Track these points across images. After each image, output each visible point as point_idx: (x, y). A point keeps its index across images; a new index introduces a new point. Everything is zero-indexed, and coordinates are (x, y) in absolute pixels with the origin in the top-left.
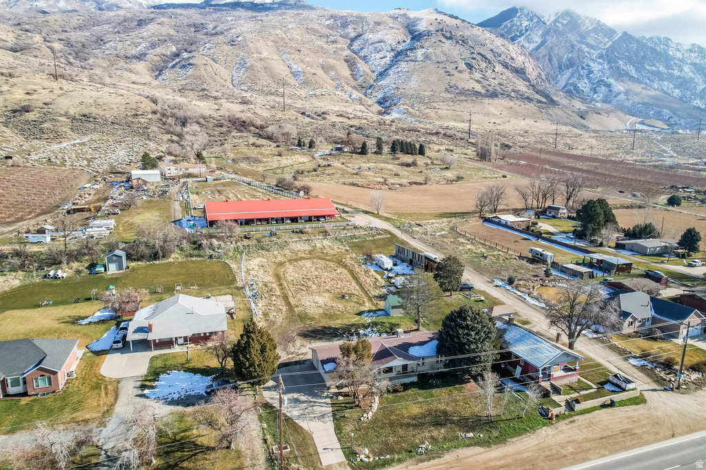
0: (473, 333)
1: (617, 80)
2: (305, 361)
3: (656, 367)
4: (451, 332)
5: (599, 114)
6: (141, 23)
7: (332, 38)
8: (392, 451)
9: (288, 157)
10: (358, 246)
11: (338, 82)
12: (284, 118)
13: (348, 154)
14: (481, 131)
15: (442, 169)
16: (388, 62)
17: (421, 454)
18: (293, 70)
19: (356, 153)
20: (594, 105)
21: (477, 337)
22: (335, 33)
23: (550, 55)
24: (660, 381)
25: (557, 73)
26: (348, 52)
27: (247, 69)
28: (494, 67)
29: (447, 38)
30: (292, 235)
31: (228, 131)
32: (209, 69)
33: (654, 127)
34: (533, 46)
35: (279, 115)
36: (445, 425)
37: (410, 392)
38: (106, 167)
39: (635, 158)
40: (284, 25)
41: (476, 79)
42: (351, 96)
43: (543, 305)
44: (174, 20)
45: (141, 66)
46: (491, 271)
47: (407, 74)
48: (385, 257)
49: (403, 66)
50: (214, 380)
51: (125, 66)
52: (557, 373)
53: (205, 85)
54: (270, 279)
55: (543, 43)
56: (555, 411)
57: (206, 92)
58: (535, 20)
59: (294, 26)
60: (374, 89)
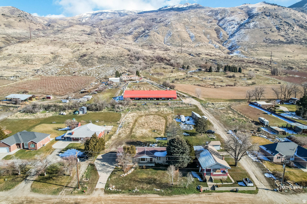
3: (277, 179)
6: (133, 20)
7: (210, 20)
8: (123, 189)
9: (175, 73)
10: (178, 111)
11: (211, 40)
12: (180, 56)
13: (203, 72)
14: (279, 61)
15: (247, 79)
16: (236, 30)
17: (133, 192)
18: (191, 35)
19: (207, 71)
22: (212, 18)
24: (273, 186)
26: (217, 26)
27: (171, 36)
28: (293, 28)
29: (267, 16)
30: (153, 105)
31: (155, 62)
32: (155, 36)
36: (151, 184)
38: (103, 76)
40: (189, 16)
41: (282, 35)
42: (215, 46)
44: (145, 18)
45: (130, 37)
46: (231, 126)
47: (244, 35)
48: (183, 116)
49: (243, 31)
51: (124, 37)
52: (218, 173)
53: (153, 43)
54: (132, 121)
57: (152, 46)
59: (193, 16)
60: (227, 42)
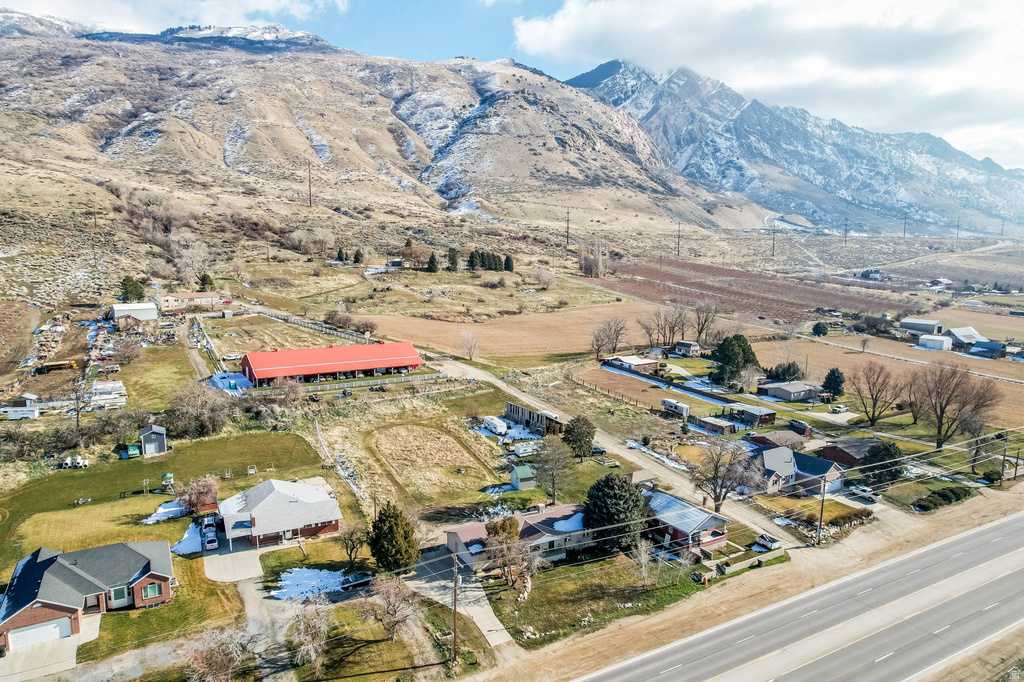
0: (621, 502)
1: (749, 161)
2: (439, 547)
3: (799, 525)
4: (599, 503)
5: (731, 207)
6: (68, 62)
7: (368, 98)
8: (556, 627)
9: (329, 278)
10: (458, 405)
11: (381, 161)
12: (312, 217)
13: (411, 271)
14: (582, 233)
15: (537, 290)
16: (451, 134)
17: (585, 627)
18: (315, 143)
19: (422, 270)
20: (723, 194)
21: (626, 506)
22: (373, 90)
23: (665, 126)
24: (802, 538)
25: (675, 149)
26: (392, 119)
27: (247, 141)
28: (595, 144)
29: (531, 103)
30: (372, 394)
31: (234, 238)
32: (189, 139)
33: (796, 225)
34: (642, 113)
35: (304, 213)
36: (603, 598)
37: (560, 569)
38: (61, 297)
39: (776, 267)
40: (298, 76)
41: (571, 160)
42: (400, 182)
43: (684, 468)
44: (123, 59)
45: (74, 130)
46: (621, 430)
47: (478, 152)
48: (495, 418)
49: (472, 140)
50: (345, 574)
51: (50, 130)
52: (706, 538)
53: (184, 163)
54: (363, 453)
55: (655, 110)
56: (707, 576)
57: (188, 176)
58: (643, 79)
59: (312, 78)
60: (432, 172)
